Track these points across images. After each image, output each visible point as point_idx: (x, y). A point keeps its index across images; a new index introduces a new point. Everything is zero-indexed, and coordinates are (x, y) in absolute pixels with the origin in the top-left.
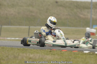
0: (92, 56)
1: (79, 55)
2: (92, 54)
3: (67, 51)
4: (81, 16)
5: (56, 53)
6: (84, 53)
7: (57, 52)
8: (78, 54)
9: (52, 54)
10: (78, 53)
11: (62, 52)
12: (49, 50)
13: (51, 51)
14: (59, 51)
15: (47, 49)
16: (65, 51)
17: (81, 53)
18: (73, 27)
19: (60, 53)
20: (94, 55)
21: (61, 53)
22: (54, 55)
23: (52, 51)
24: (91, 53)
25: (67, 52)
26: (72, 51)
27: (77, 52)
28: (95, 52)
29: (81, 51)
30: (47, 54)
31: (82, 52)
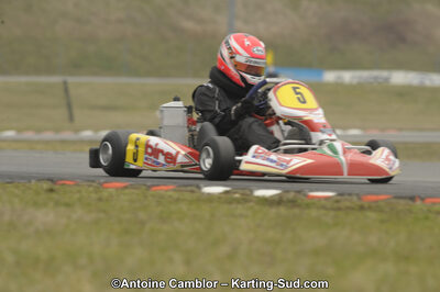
0: (240, 209)
1: (184, 207)
2: (238, 201)
3: (126, 187)
4: (188, 25)
5: (77, 196)
6: (203, 194)
7: (79, 192)
8: (178, 200)
9: (57, 204)
10: (175, 195)
11: (105, 194)
12: (46, 185)
13: (51, 190)
14: (91, 189)
15: (33, 181)
16: (117, 189)
17: (188, 196)
18: (148, 74)
19: (94, 196)
20: (251, 204)
21: (100, 199)
22: (67, 205)
23: (56, 187)
24: (237, 195)
25: (127, 191)
26: (149, 187)
27: (170, 193)
28: (252, 191)
29: (189, 188)
30: (36, 204)
31: (192, 192)
